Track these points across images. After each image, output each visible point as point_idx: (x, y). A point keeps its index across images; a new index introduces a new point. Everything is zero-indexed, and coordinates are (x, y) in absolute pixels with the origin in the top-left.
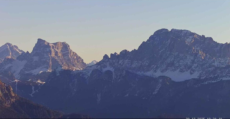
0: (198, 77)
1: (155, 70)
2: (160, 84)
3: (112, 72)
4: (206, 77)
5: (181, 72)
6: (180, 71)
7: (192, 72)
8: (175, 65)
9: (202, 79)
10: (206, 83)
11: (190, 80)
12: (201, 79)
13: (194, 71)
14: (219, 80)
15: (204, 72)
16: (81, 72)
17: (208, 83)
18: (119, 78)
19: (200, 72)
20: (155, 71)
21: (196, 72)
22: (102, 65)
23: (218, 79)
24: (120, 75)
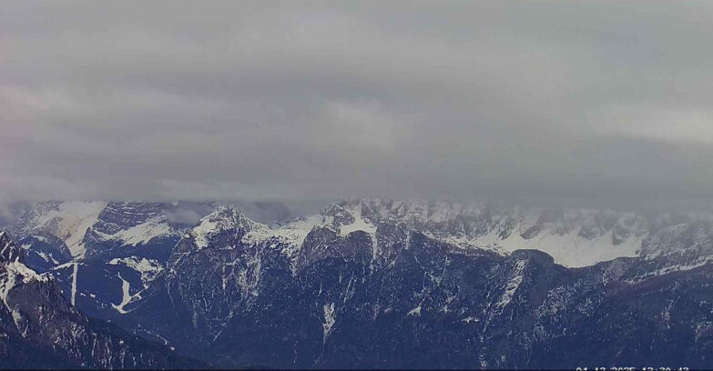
0: (637, 253)
1: (503, 230)
2: (519, 275)
3: (371, 238)
4: (662, 253)
5: (585, 236)
6: (580, 234)
7: (618, 237)
8: (566, 215)
9: (649, 261)
10: (662, 272)
11: (611, 262)
12: (646, 259)
13: (624, 233)
14: (703, 263)
15: (655, 239)
16: (273, 237)
17: (666, 271)
18: (392, 257)
19: (644, 237)
20: (504, 235)
21: (632, 239)
22: (339, 214)
23: (700, 258)
24: (395, 247)
